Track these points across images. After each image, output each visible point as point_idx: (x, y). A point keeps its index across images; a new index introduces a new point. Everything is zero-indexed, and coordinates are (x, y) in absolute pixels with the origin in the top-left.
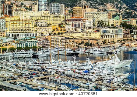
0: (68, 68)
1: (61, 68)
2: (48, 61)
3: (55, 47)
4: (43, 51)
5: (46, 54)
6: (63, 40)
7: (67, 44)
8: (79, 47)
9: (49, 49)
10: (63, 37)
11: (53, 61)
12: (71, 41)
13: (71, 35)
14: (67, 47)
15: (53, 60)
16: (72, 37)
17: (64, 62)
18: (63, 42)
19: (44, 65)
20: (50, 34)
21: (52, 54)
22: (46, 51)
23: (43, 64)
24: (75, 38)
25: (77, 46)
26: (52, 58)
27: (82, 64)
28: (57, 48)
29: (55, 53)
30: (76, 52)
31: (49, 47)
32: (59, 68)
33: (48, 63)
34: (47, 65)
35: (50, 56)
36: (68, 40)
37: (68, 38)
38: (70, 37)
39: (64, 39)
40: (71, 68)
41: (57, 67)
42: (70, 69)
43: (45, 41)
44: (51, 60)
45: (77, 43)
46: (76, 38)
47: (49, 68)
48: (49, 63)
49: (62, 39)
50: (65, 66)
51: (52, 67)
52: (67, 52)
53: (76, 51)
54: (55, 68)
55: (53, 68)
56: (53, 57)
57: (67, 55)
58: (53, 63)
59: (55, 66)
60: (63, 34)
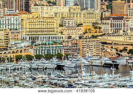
0: (105, 83)
1: (94, 84)
2: (77, 74)
3: (87, 54)
4: (71, 60)
5: (74, 65)
6: (99, 46)
7: (103, 50)
8: (119, 55)
9: (79, 57)
10: (98, 42)
11: (84, 74)
12: (109, 46)
13: (109, 39)
14: (103, 55)
15: (83, 72)
16: (111, 42)
17: (99, 76)
18: (99, 48)
19: (71, 79)
20: (80, 38)
21: (83, 65)
22: (75, 60)
23: (70, 77)
24: (114, 42)
25: (117, 53)
26: (82, 69)
27: (123, 79)
28: (90, 56)
29: (88, 62)
30: (116, 62)
31: (78, 55)
32: (92, 84)
33: (77, 77)
34: (76, 79)
35: (80, 67)
36: (106, 45)
37: (106, 43)
38: (107, 42)
39: (99, 44)
40: (109, 84)
41: (90, 82)
42: (107, 85)
43: (74, 47)
44: (81, 72)
45: (117, 50)
46: (116, 43)
47: (78, 84)
48: (79, 77)
49: (97, 44)
50: (100, 81)
51: (83, 82)
52: (103, 62)
53: (115, 60)
54: (86, 84)
55: (84, 84)
56: (84, 69)
57: (103, 66)
58: (85, 77)
59: (86, 81)
60: (98, 38)
